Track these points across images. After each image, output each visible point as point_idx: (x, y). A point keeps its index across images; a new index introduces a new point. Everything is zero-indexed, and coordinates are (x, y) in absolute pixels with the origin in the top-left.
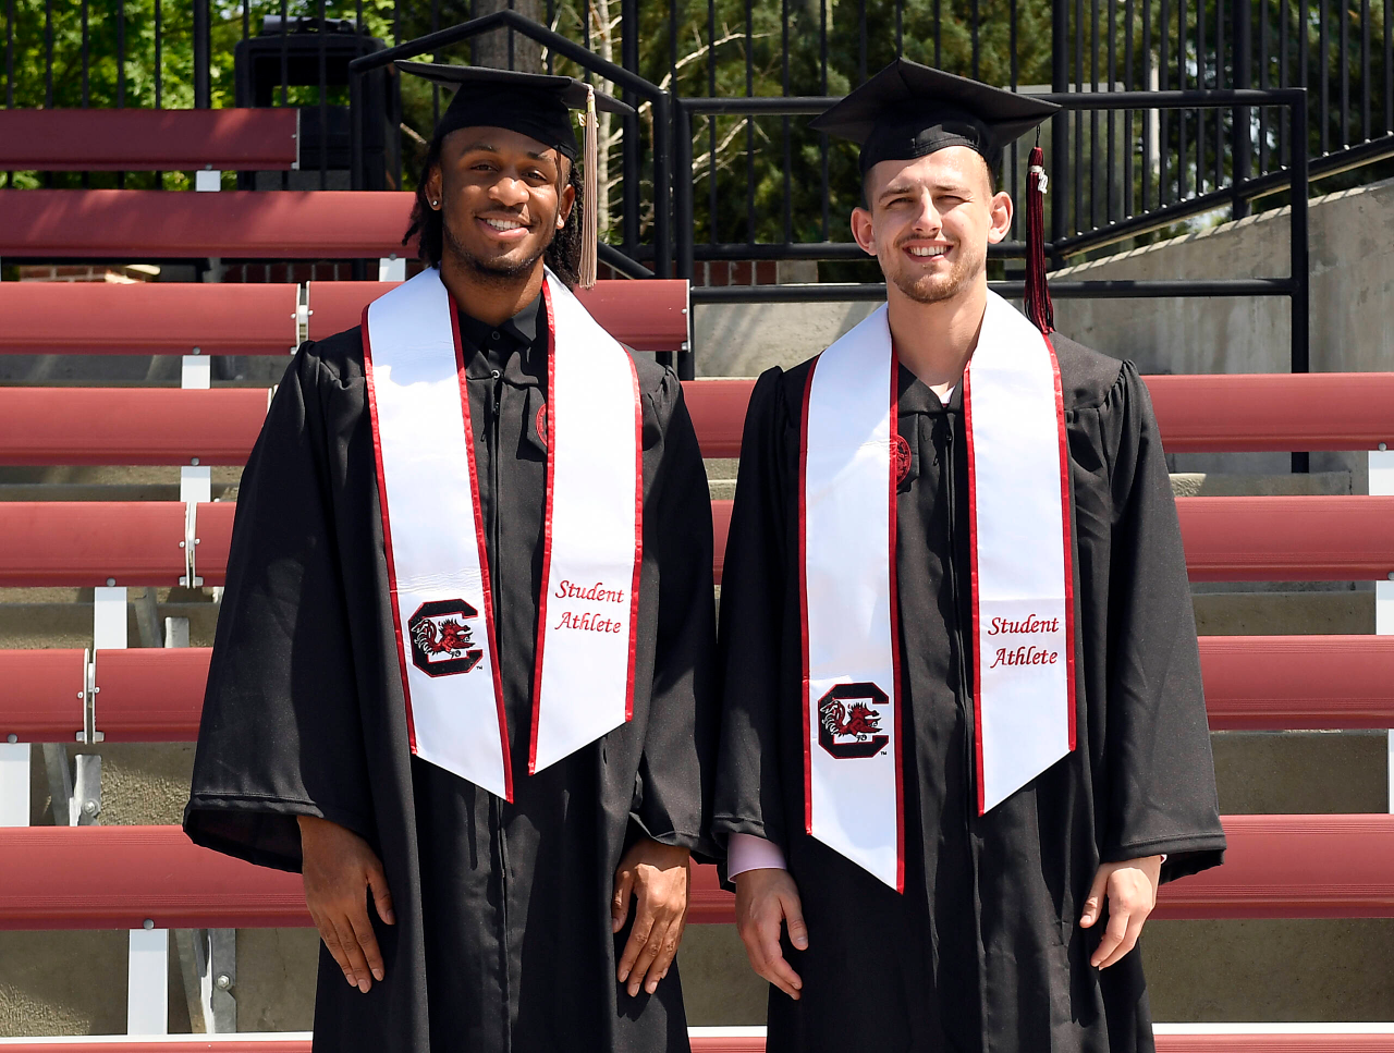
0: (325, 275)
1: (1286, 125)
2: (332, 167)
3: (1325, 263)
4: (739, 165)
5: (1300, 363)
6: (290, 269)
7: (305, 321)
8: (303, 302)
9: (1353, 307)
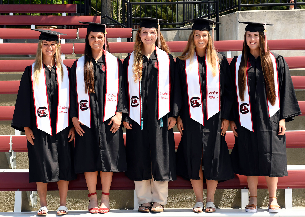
0: (81, 28)
1: (216, 7)
2: (81, 12)
3: (221, 25)
4: (139, 12)
5: (218, 39)
6: (76, 27)
7: (78, 34)
8: (78, 31)
9: (225, 32)
